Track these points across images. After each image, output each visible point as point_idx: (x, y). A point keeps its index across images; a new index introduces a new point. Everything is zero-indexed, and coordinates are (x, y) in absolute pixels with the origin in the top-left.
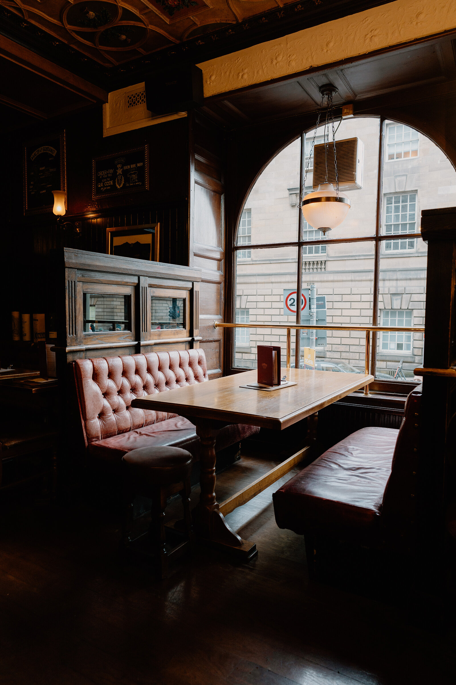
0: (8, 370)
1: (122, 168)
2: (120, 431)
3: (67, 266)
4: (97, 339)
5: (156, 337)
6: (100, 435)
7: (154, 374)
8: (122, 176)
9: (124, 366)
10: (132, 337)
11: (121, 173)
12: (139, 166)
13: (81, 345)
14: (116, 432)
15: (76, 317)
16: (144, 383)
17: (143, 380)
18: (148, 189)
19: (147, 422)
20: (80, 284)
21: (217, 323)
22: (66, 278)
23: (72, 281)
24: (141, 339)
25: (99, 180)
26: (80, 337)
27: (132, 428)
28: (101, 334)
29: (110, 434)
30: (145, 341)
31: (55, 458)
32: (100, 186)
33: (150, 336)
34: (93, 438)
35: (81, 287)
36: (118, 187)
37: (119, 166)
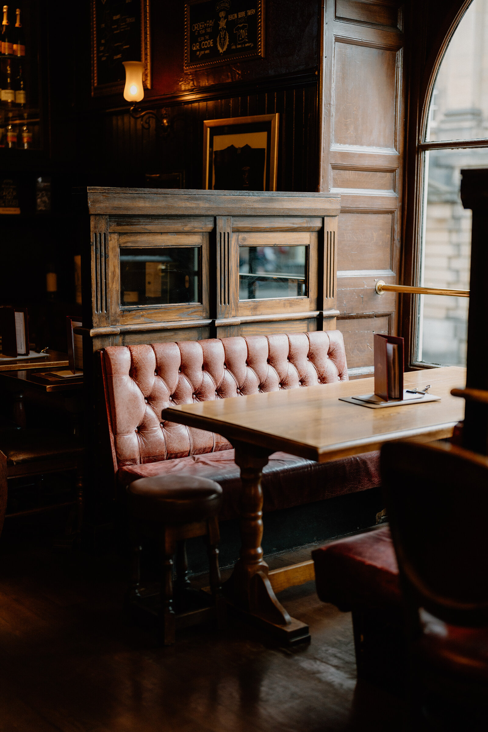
0: (42, 354)
1: (226, 17)
2: (171, 454)
3: (93, 213)
4: (141, 316)
5: (248, 312)
6: (137, 457)
7: (236, 371)
8: (225, 32)
9: (183, 358)
10: (203, 312)
11: (225, 26)
12: (250, 14)
13: (116, 325)
14: (163, 455)
15: (107, 285)
16: (218, 384)
17: (216, 381)
18: (262, 56)
19: (220, 445)
20: (115, 236)
21: (382, 283)
22: (92, 229)
23: (100, 234)
24: (218, 316)
25: (194, 39)
26: (115, 313)
27: (192, 452)
28: (149, 309)
29: (154, 458)
30: (225, 318)
31: (80, 485)
32: (196, 48)
33: (237, 310)
34: (127, 460)
35: (116, 240)
36: (221, 51)
37: (222, 14)
